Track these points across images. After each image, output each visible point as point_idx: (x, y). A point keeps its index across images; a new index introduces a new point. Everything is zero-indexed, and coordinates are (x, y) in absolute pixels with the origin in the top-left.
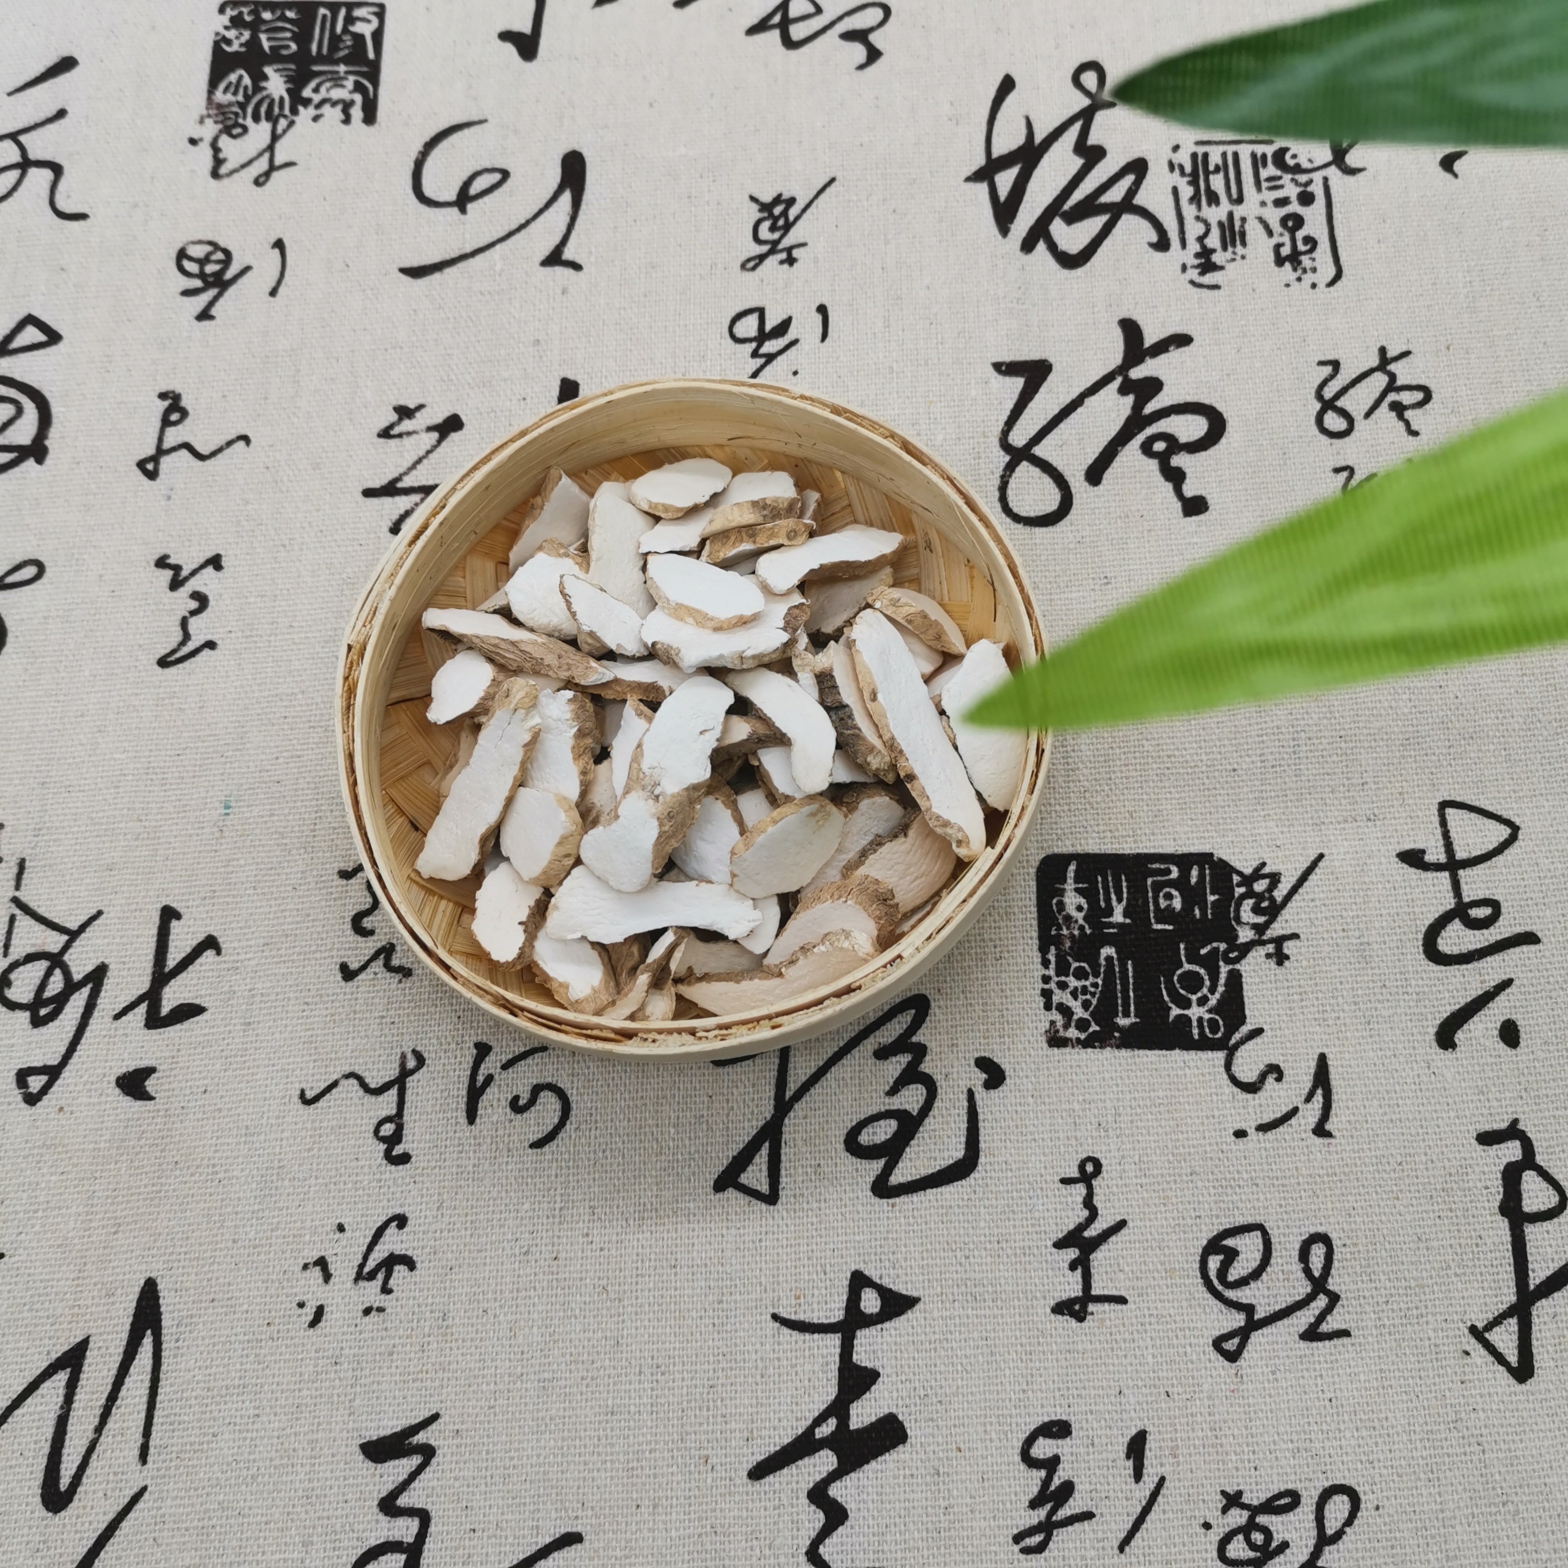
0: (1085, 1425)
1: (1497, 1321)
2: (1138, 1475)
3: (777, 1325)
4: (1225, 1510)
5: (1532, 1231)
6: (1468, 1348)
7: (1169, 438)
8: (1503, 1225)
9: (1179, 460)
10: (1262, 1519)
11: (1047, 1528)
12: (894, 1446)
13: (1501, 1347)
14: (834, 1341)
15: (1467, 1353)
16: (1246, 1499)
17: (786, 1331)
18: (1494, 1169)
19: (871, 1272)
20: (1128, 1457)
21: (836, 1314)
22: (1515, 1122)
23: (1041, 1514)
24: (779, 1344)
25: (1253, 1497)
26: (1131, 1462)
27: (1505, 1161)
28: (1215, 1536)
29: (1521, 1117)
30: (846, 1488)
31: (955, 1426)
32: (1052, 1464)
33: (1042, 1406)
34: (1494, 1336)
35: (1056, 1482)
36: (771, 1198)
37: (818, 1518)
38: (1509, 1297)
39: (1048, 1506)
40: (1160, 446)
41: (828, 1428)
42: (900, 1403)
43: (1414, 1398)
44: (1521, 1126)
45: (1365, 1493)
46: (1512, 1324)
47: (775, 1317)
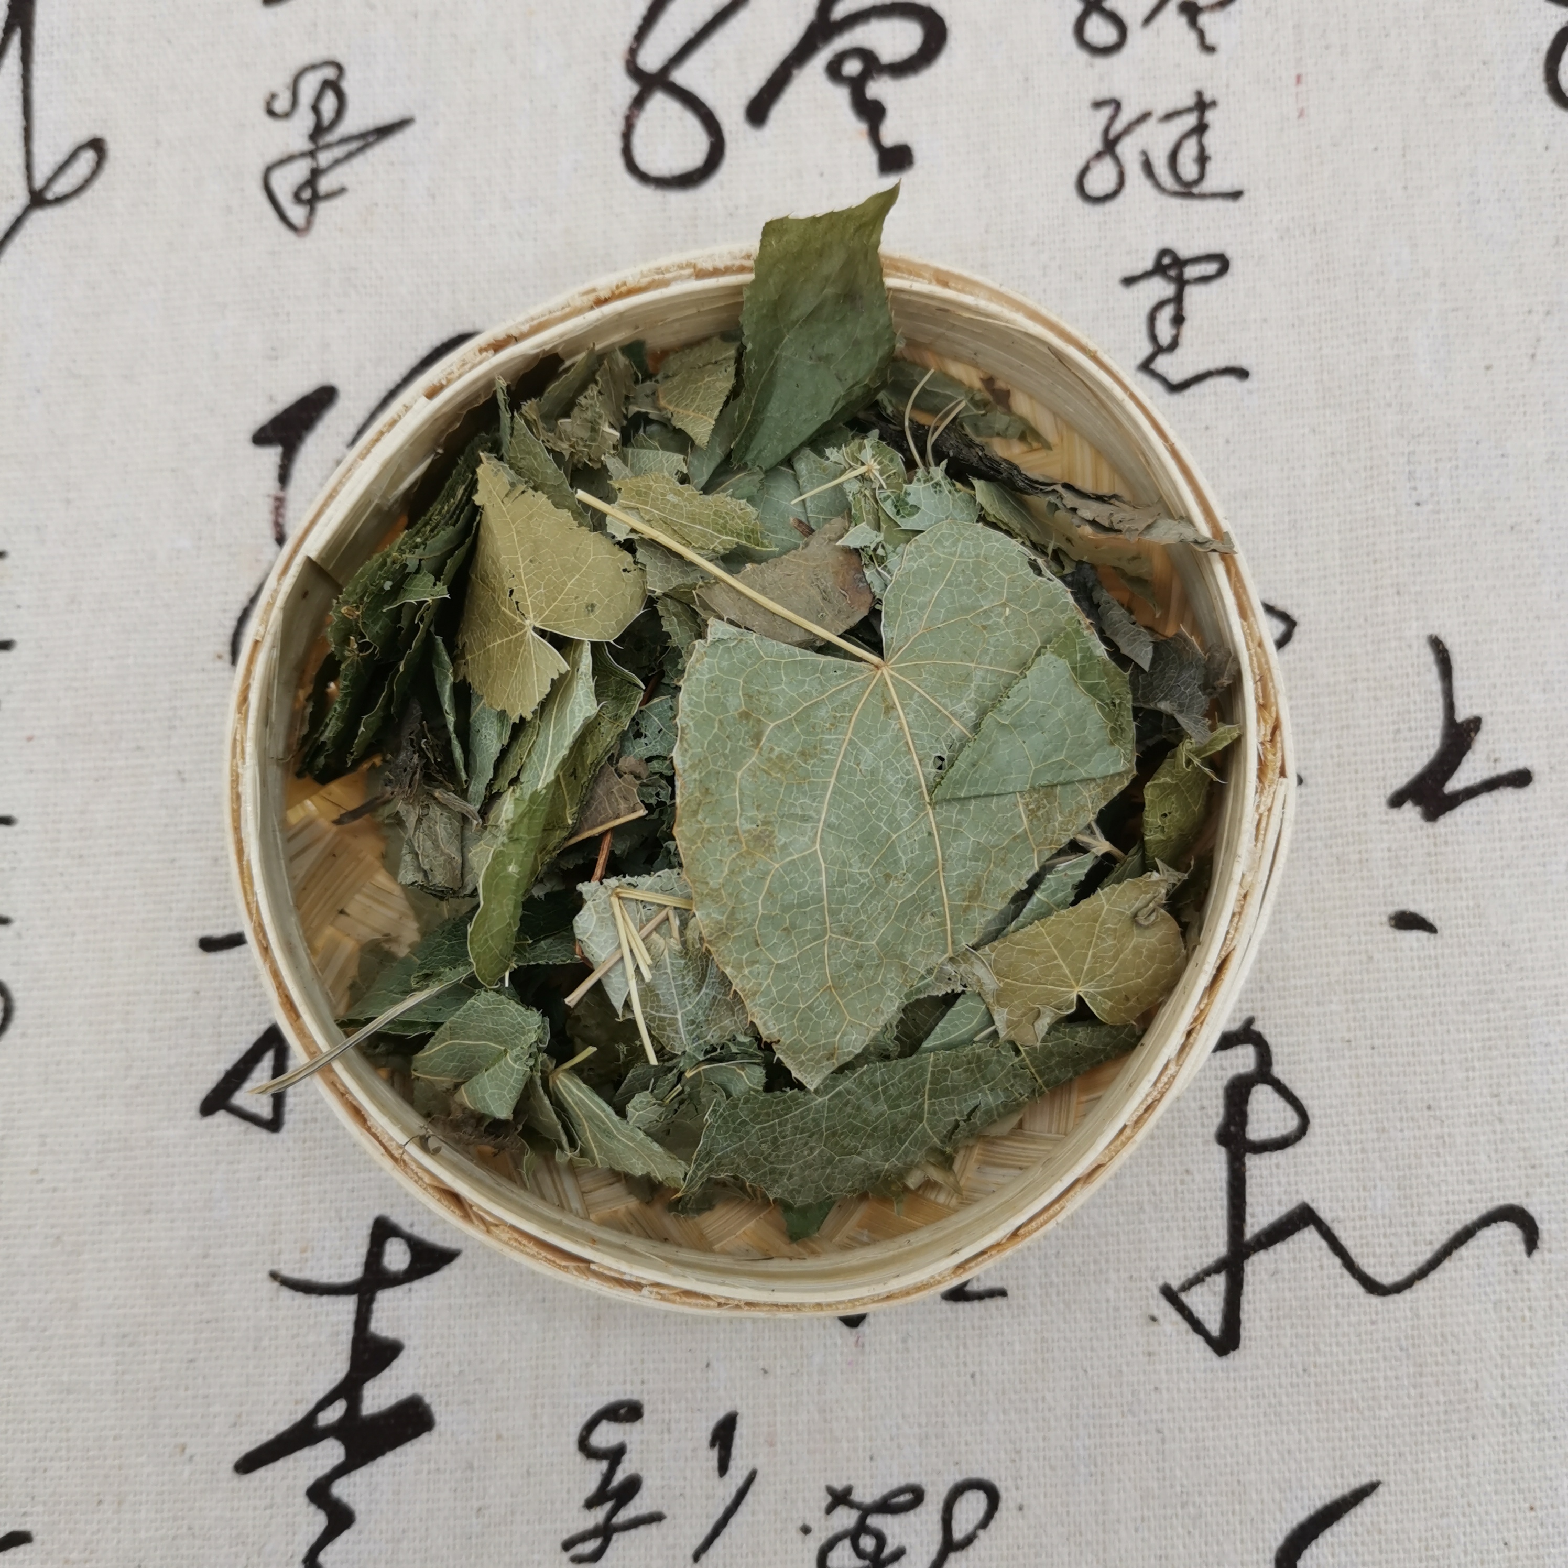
0: (660, 1407)
1: (1198, 1279)
2: (723, 1468)
3: (276, 1285)
4: (830, 1510)
5: (1254, 1164)
6: (1156, 1313)
7: (868, 57)
8: (1219, 1156)
9: (877, 89)
10: (874, 1521)
11: (605, 1532)
12: (417, 1434)
13: (1199, 1311)
14: (348, 1305)
15: (1154, 1319)
16: (856, 1496)
17: (286, 1293)
18: (1215, 1083)
19: (399, 1218)
20: (713, 1444)
21: (352, 1270)
22: (1250, 1021)
23: (598, 1515)
24: (278, 1309)
25: (866, 1494)
26: (716, 1449)
27: (1231, 1073)
28: (814, 1543)
29: (1258, 1014)
30: (355, 1485)
31: (497, 1410)
32: (616, 1455)
33: (609, 1384)
34: (1191, 1299)
35: (619, 1477)
36: (274, 1124)
37: (318, 1521)
38: (1219, 1248)
39: (608, 1506)
40: (852, 67)
41: (336, 1412)
42: (428, 1382)
43: (1081, 1373)
44: (1257, 1027)
45: (1007, 1489)
46: (1219, 1282)
47: (274, 1276)
